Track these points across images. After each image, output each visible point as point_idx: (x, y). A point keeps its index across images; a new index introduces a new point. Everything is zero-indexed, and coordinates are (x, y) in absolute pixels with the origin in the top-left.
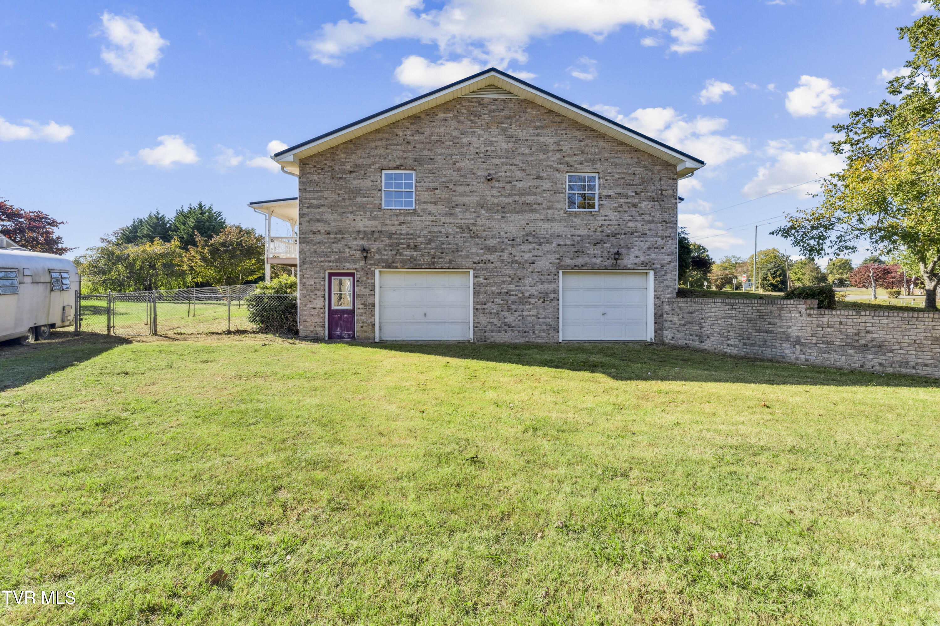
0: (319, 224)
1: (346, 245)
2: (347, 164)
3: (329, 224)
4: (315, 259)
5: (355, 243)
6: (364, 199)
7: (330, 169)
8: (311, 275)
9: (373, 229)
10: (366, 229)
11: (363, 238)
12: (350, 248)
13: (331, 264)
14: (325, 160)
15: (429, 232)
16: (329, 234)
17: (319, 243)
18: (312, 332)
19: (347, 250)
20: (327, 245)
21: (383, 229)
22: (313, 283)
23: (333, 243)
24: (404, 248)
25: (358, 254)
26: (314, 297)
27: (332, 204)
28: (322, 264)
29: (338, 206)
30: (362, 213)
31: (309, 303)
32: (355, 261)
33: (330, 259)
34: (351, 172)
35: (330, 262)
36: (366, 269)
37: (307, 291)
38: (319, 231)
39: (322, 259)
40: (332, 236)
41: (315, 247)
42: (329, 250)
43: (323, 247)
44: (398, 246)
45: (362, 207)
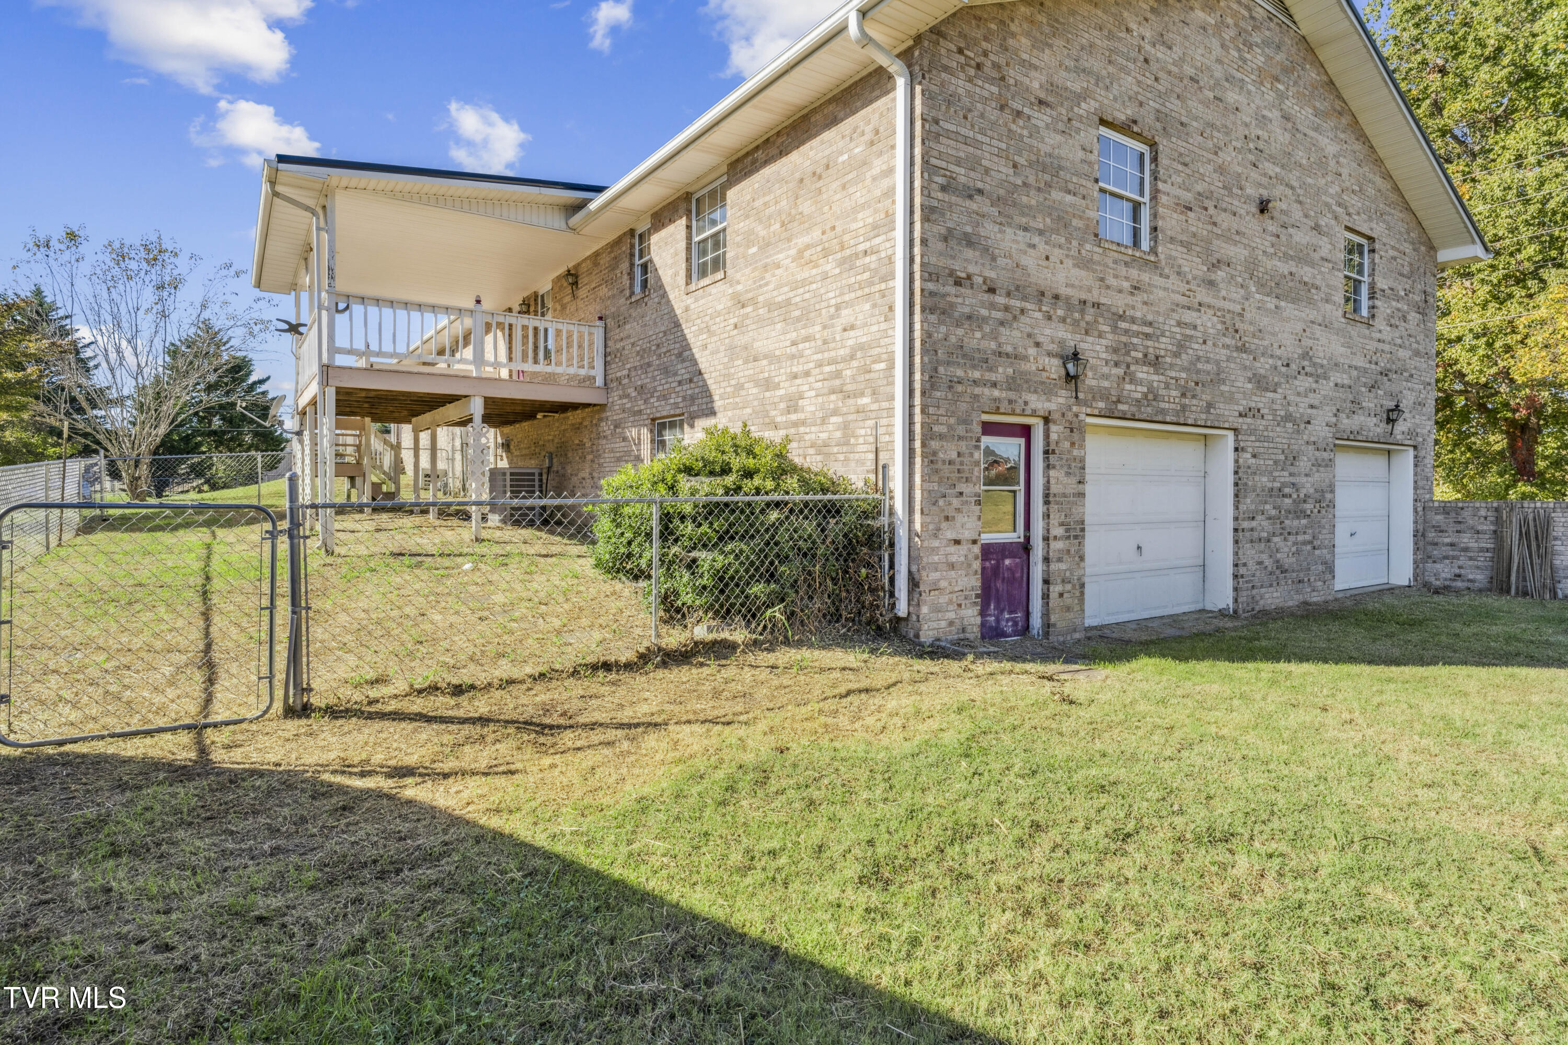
0: (969, 253)
1: (1029, 335)
2: (1033, 74)
3: (994, 259)
4: (960, 373)
5: (1048, 332)
6: (1069, 198)
7: (995, 74)
8: (950, 427)
9: (1083, 296)
10: (1069, 291)
11: (1063, 320)
12: (1037, 345)
13: (996, 393)
14: (986, 39)
15: (1179, 324)
16: (992, 290)
17: (969, 317)
18: (951, 623)
19: (1032, 351)
20: (987, 329)
21: (1103, 300)
22: (954, 455)
23: (1002, 323)
24: (1137, 362)
25: (1054, 367)
26: (956, 502)
27: (1002, 192)
28: (977, 391)
29: (1014, 204)
30: (1063, 240)
31: (944, 525)
32: (1048, 391)
33: (993, 377)
34: (1041, 102)
35: (994, 385)
36: (1069, 416)
37: (940, 482)
38: (969, 277)
39: (977, 374)
40: (1000, 300)
41: (960, 332)
42: (993, 345)
43: (978, 335)
44: (1128, 353)
45: (1062, 222)
